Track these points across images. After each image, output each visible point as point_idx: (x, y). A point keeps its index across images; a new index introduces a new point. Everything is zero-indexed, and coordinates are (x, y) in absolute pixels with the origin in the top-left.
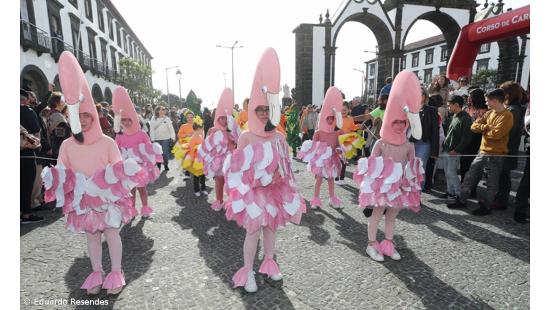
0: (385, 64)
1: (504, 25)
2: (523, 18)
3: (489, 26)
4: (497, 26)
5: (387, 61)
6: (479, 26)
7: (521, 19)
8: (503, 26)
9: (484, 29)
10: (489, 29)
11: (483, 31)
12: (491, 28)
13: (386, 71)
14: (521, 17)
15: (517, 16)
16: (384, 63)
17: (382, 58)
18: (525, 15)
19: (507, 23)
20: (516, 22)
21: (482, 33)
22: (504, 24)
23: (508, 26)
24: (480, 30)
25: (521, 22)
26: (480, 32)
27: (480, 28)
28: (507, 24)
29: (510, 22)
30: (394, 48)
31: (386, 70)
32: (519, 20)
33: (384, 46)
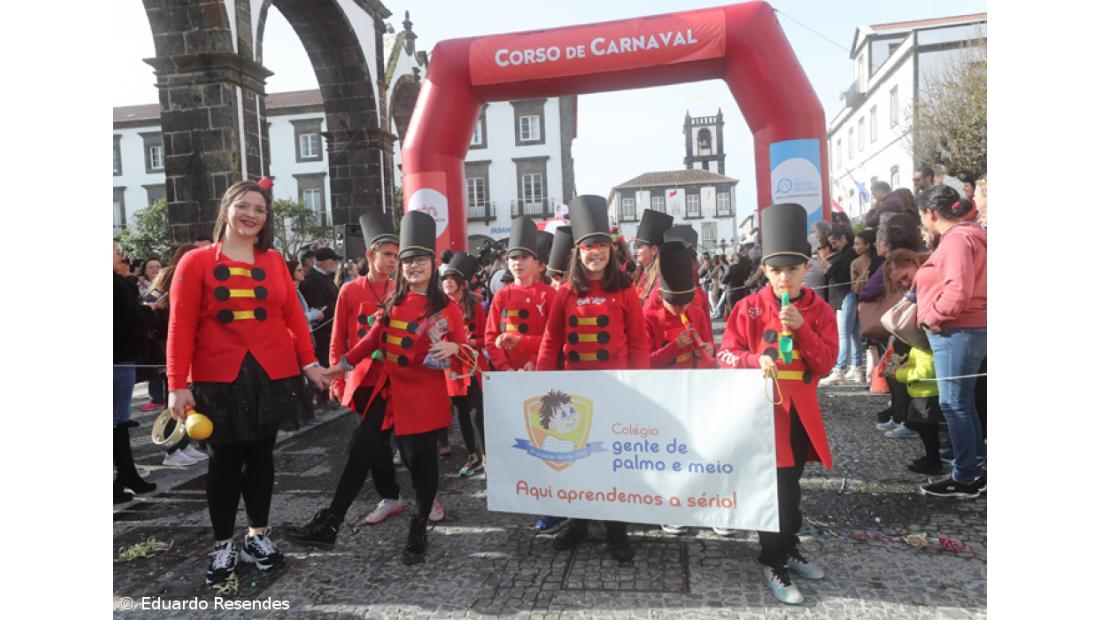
0: (203, 106)
1: (573, 56)
2: (619, 47)
3: (531, 51)
4: (553, 53)
5: (213, 95)
6: (503, 48)
7: (612, 48)
8: (569, 57)
9: (516, 58)
10: (531, 58)
11: (516, 63)
12: (536, 57)
13: (216, 134)
14: (612, 44)
15: (602, 40)
16: (198, 99)
17: (178, 82)
18: (622, 40)
19: (579, 52)
20: (601, 53)
21: (510, 65)
22: (571, 53)
23: (582, 59)
24: (503, 58)
25: (613, 54)
26: (506, 63)
27: (505, 51)
28: (581, 55)
29: (588, 50)
30: (236, 51)
31: (211, 128)
32: (609, 51)
33: (185, 34)
